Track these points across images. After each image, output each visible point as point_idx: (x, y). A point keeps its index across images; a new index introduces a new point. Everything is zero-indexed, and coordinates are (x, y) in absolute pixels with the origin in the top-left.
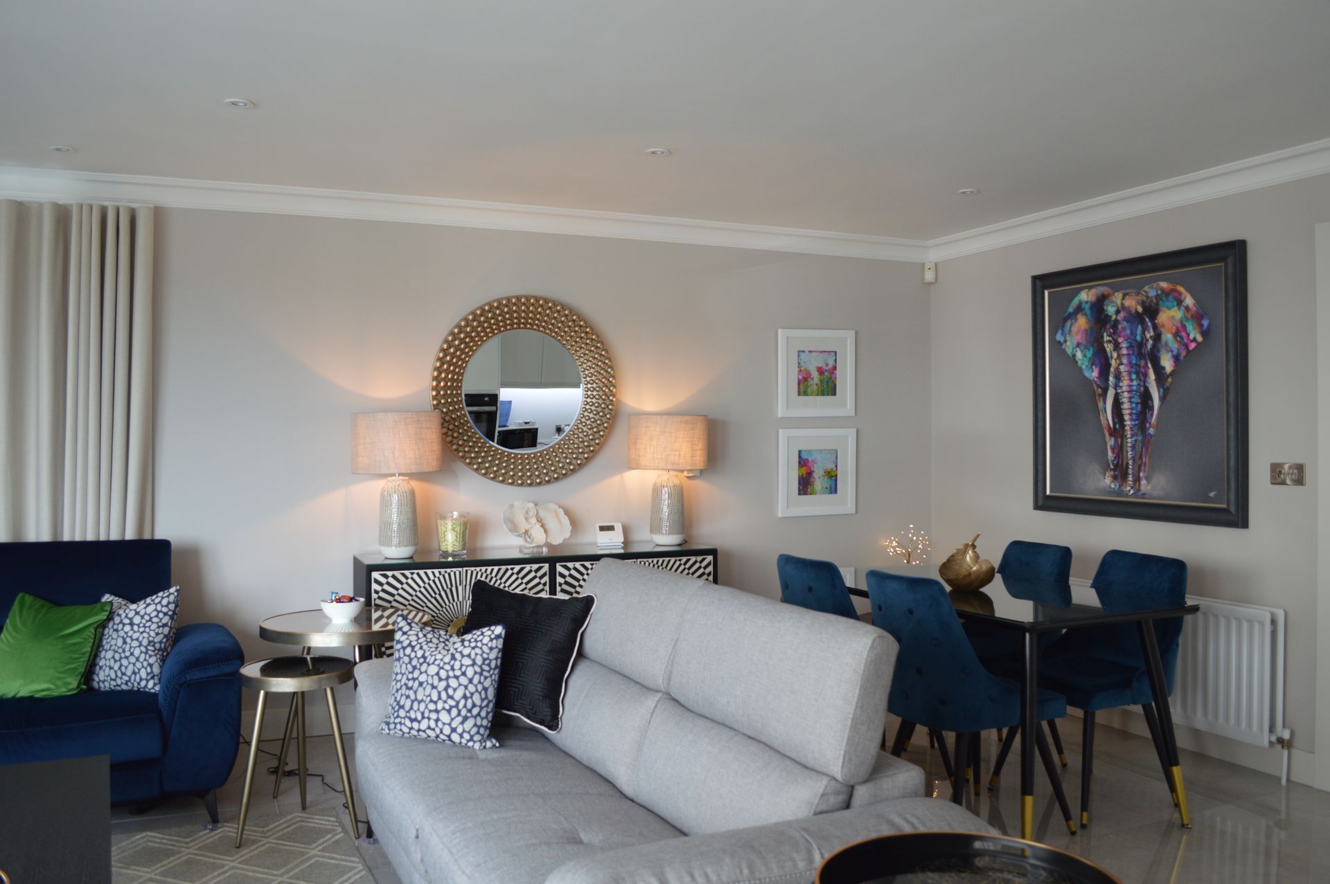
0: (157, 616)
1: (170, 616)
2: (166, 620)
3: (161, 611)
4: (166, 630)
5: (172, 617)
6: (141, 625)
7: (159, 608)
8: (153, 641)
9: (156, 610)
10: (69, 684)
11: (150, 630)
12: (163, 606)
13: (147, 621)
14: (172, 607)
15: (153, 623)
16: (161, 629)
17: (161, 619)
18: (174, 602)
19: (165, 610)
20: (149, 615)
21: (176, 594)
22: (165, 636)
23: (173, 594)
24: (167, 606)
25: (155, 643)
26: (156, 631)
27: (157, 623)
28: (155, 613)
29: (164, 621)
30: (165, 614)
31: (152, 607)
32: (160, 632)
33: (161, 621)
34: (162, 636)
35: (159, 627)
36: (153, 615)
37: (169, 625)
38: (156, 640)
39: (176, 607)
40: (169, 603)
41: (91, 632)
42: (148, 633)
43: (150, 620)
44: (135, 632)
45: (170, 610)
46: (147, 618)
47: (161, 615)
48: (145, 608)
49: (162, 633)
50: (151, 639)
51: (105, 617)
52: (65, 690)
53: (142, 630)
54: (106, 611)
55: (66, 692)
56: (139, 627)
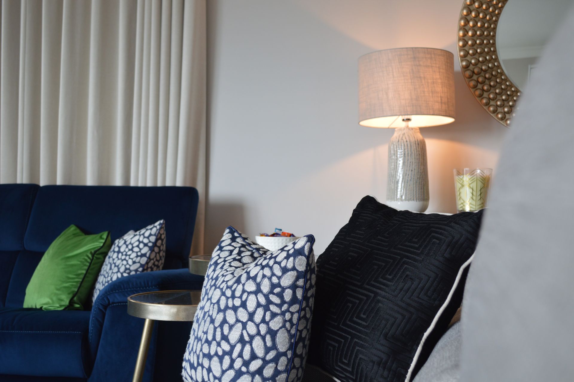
0: (138, 246)
1: (149, 247)
2: (145, 250)
3: (142, 242)
4: (144, 260)
5: (152, 249)
6: (124, 253)
7: (141, 239)
8: (129, 269)
9: (138, 240)
10: (62, 300)
11: (130, 258)
12: (144, 237)
13: (129, 250)
14: (153, 239)
15: (133, 252)
16: (139, 258)
17: (141, 249)
18: (155, 235)
19: (146, 241)
20: (132, 245)
21: (158, 227)
22: (142, 266)
23: (156, 227)
24: (148, 238)
25: (131, 271)
26: (134, 260)
27: (137, 252)
28: (137, 243)
29: (143, 251)
30: (146, 245)
31: (137, 238)
32: (137, 261)
33: (140, 251)
34: (138, 265)
35: (137, 256)
36: (135, 245)
37: (148, 255)
38: (132, 268)
39: (157, 240)
40: (151, 235)
41: (88, 256)
42: (127, 261)
43: (132, 250)
44: (119, 259)
45: (150, 242)
46: (130, 247)
47: (141, 246)
48: (131, 239)
49: (139, 262)
50: (128, 266)
51: (102, 245)
52: (58, 305)
53: (123, 257)
54: (103, 239)
55: (58, 307)
56: (122, 255)
